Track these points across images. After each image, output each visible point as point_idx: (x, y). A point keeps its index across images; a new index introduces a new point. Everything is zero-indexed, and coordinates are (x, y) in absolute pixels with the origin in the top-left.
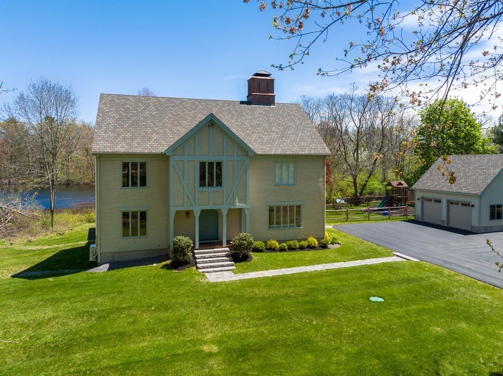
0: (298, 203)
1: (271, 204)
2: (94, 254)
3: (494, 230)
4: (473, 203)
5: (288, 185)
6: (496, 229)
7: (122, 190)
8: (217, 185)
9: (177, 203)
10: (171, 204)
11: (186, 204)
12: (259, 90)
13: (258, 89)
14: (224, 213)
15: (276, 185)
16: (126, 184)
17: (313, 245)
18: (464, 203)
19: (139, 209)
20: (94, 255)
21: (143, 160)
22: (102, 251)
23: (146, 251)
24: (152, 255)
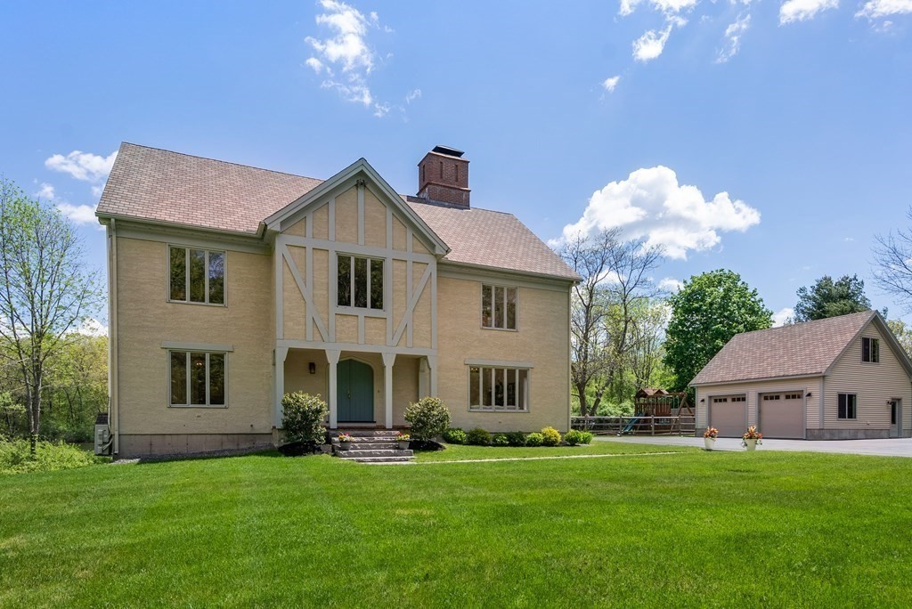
0: (524, 366)
1: (476, 362)
2: (106, 440)
3: (844, 435)
4: (809, 391)
6: (847, 435)
7: (169, 306)
8: (374, 306)
9: (293, 334)
10: (279, 334)
11: (309, 337)
12: (442, 177)
13: (439, 176)
14: (389, 363)
16: (178, 295)
17: (553, 438)
18: (791, 394)
19: (208, 348)
20: (104, 443)
22: (124, 431)
23: (225, 437)
24: (238, 445)
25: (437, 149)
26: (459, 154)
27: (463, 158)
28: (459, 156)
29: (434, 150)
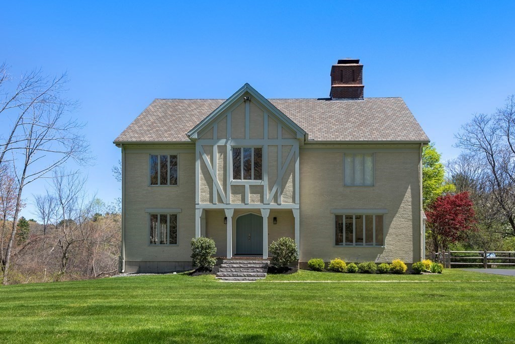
0: (380, 212)
1: (339, 212)
5: (364, 185)
7: (149, 188)
8: (256, 178)
9: (205, 200)
10: (197, 201)
11: (215, 201)
12: (342, 81)
13: (340, 80)
14: (265, 215)
15: (345, 186)
16: (154, 182)
19: (168, 212)
21: (174, 153)
22: (127, 259)
23: (177, 263)
24: (184, 268)
25: (340, 62)
26: (357, 62)
27: (360, 64)
28: (358, 63)
29: (338, 63)
